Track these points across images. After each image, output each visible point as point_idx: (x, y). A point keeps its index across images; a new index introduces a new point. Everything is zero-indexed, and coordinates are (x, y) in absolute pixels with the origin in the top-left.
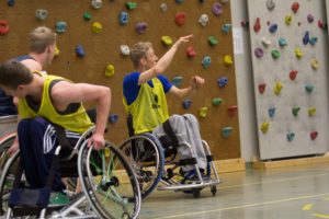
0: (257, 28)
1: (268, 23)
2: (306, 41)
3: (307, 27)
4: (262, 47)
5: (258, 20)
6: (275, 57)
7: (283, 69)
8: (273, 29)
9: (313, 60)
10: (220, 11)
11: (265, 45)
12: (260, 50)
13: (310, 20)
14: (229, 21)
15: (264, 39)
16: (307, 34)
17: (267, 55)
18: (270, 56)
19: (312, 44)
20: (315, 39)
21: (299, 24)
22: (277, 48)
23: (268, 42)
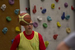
0: (34, 11)
1: (41, 8)
2: (63, 18)
3: (64, 10)
4: (37, 22)
5: (35, 7)
6: (45, 27)
7: (50, 34)
8: (44, 11)
9: (67, 28)
10: (13, 3)
11: (39, 21)
12: (36, 24)
13: (66, 6)
14: (19, 7)
15: (38, 17)
16: (64, 14)
17: (40, 26)
18: (42, 27)
19: (67, 19)
20: (69, 17)
21: (59, 8)
22: (46, 22)
23: (41, 19)
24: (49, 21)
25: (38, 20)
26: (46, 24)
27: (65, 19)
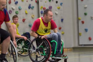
24: (20, 9)
25: (12, 8)
26: (17, 12)
27: (31, 9)
